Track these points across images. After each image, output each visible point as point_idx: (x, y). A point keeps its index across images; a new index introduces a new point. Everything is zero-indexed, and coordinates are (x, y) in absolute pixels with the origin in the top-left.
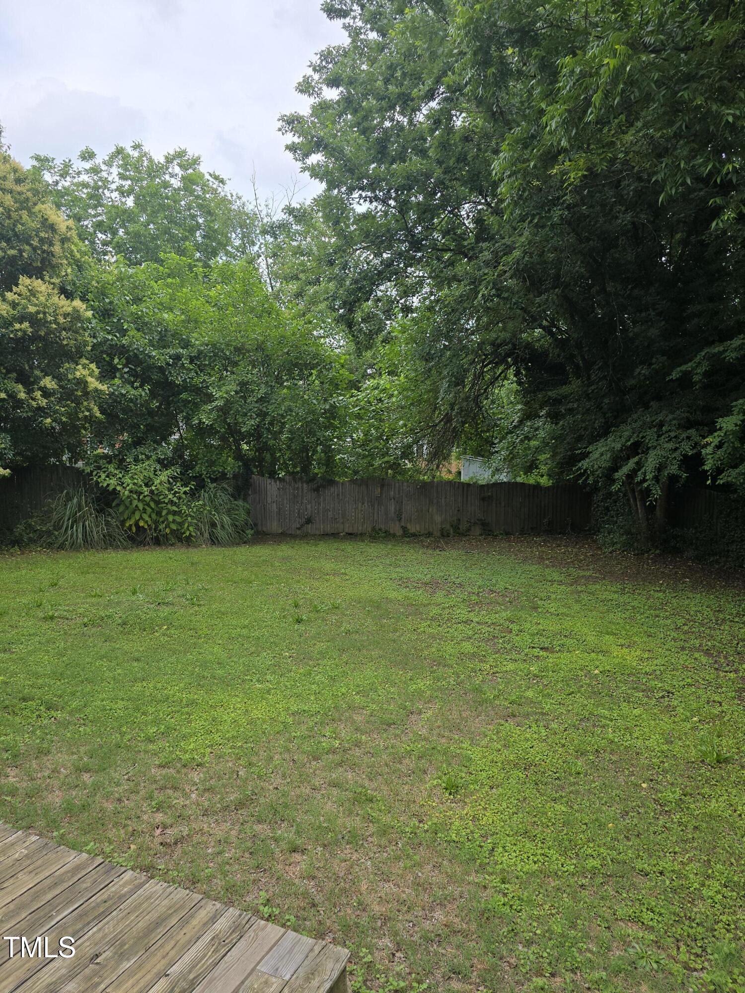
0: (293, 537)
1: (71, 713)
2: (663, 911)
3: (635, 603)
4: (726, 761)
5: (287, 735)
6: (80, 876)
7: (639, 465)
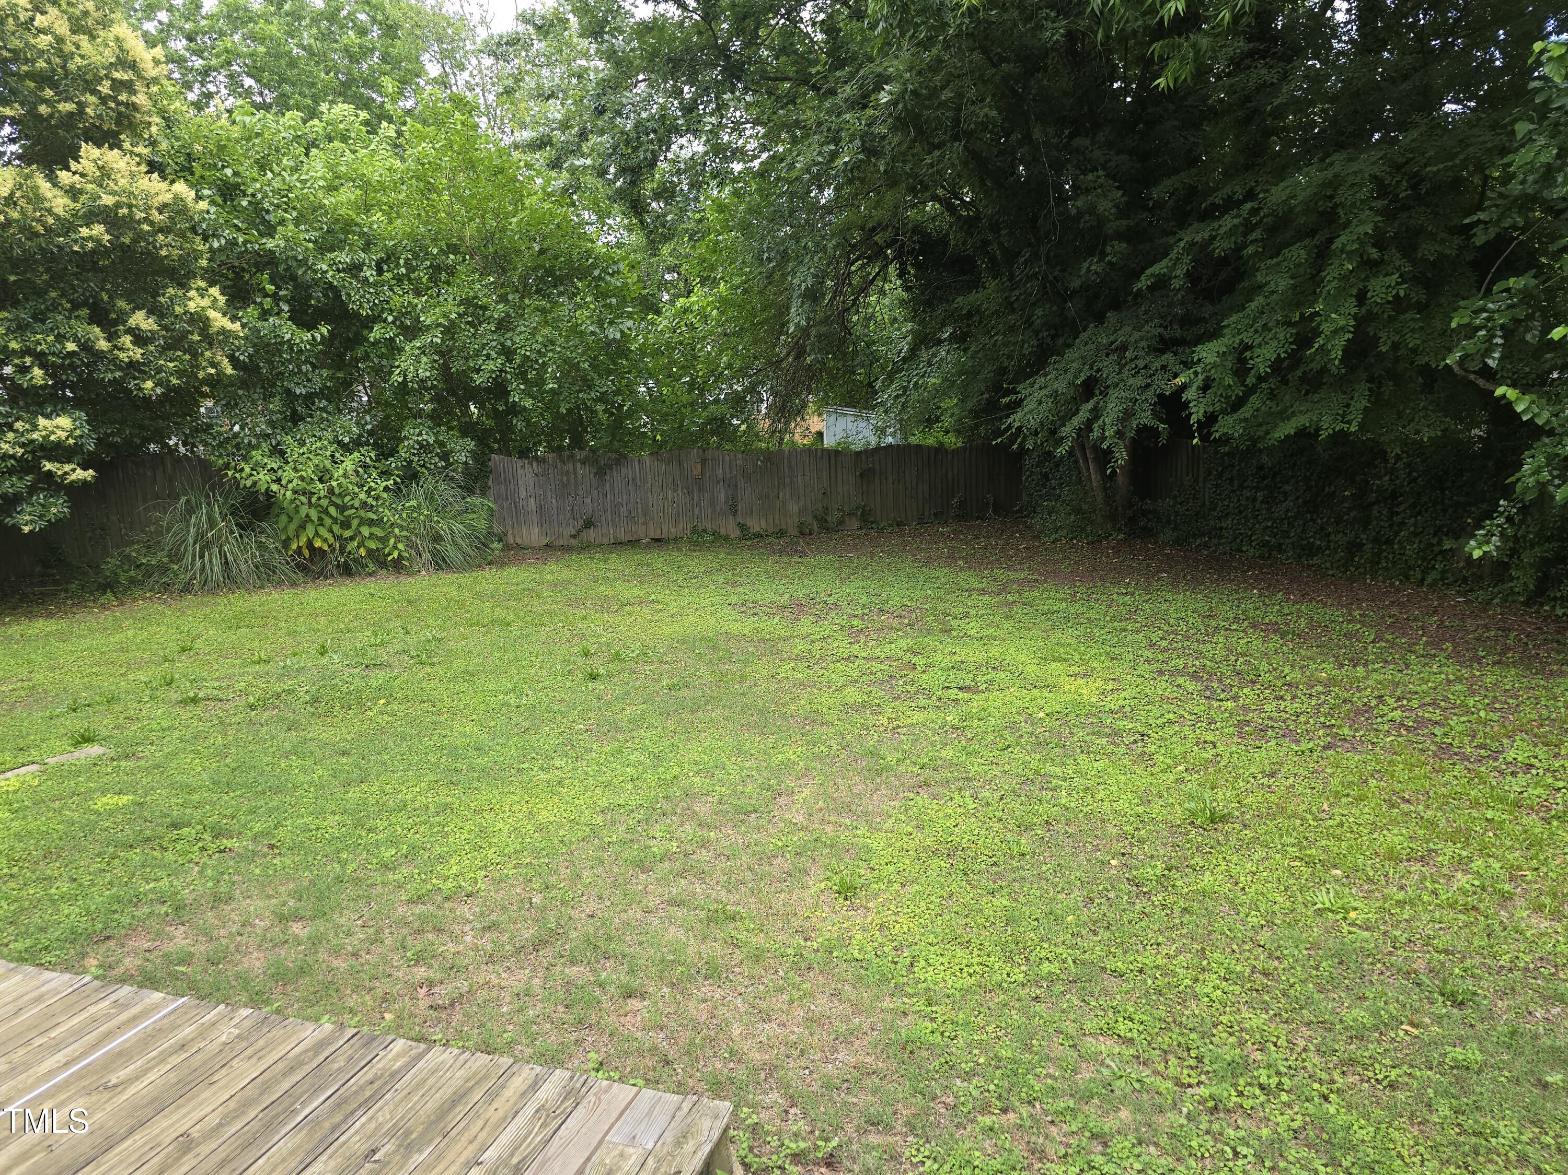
0: (567, 549)
1: (255, 839)
2: (1145, 1018)
3: (1092, 614)
4: (1224, 819)
5: (597, 842)
6: (326, 1054)
7: (1096, 413)
